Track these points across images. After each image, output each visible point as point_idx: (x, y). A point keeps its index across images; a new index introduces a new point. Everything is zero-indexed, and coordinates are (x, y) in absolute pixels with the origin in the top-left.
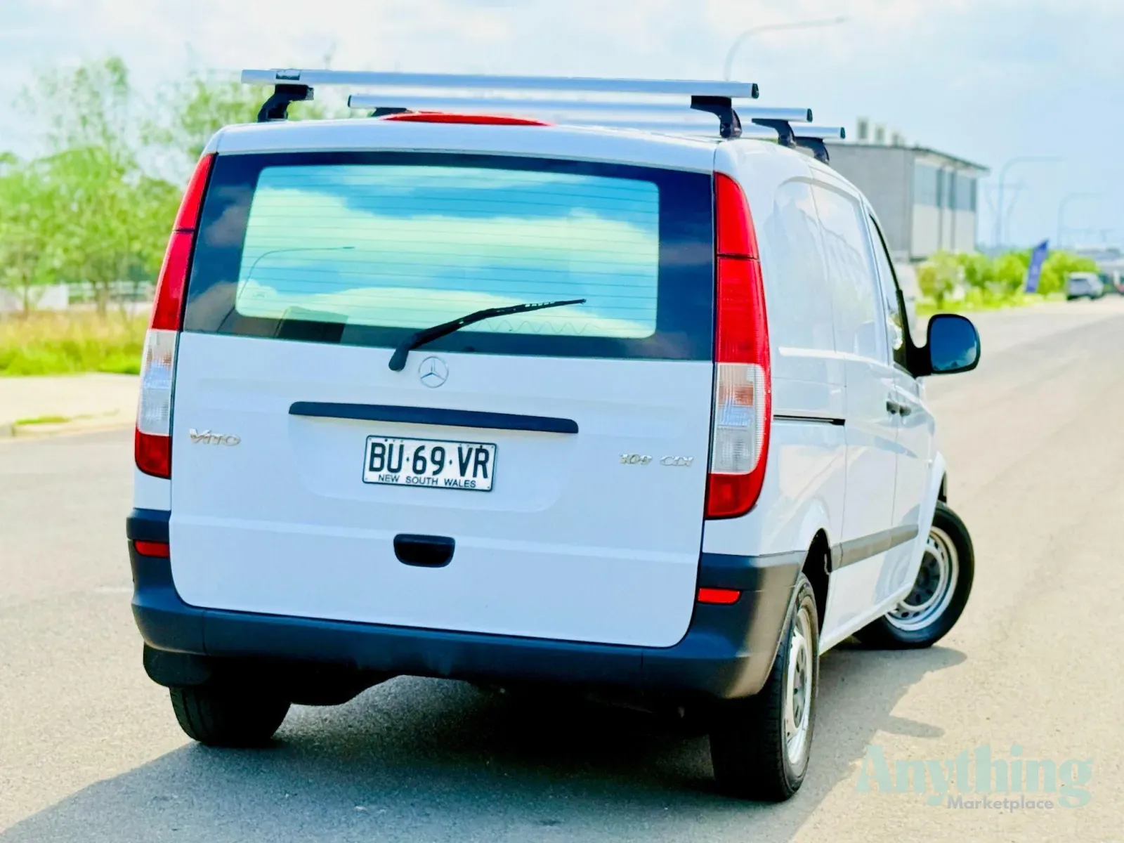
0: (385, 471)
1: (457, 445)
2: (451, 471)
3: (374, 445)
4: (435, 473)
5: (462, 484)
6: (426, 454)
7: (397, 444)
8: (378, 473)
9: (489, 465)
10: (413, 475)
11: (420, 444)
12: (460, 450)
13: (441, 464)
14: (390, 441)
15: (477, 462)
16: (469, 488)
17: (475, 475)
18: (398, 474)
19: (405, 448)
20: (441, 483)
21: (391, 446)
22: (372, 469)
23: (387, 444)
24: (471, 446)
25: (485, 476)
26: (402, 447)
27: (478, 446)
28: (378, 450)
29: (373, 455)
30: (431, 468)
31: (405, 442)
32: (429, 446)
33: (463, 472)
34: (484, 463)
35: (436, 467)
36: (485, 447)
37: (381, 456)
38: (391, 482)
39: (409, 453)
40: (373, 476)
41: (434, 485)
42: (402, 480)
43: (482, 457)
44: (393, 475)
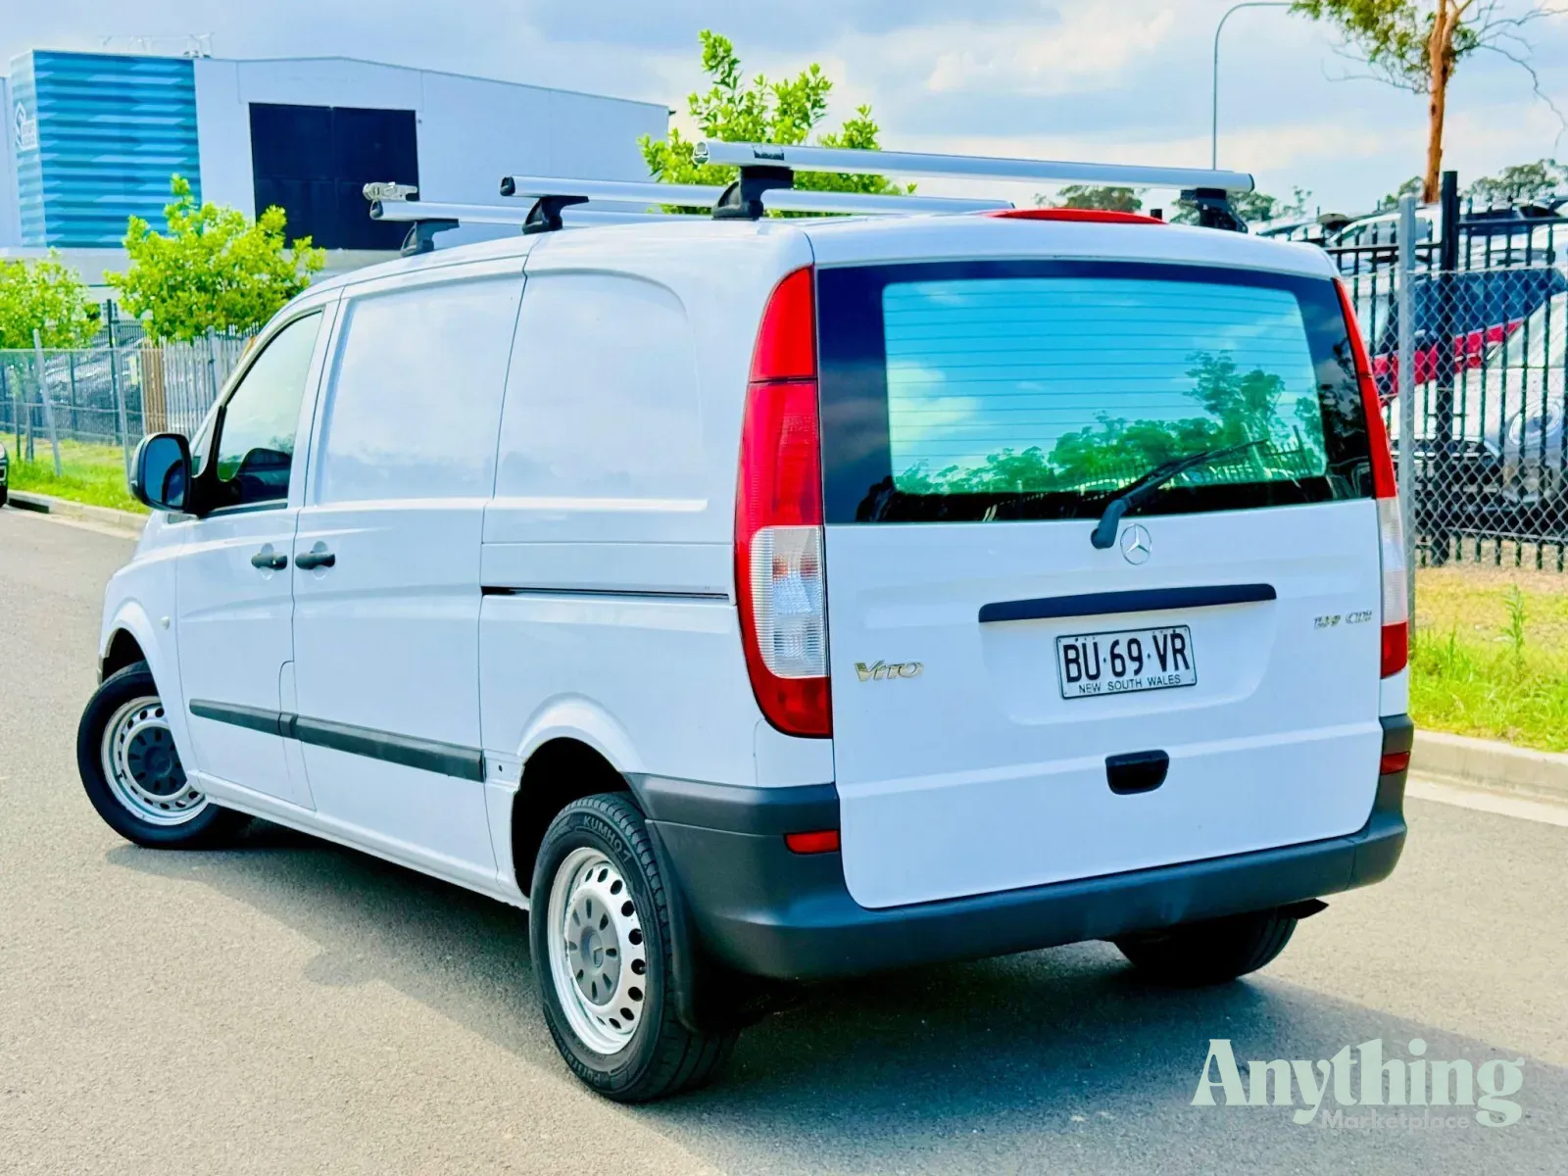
0: (1084, 680)
1: (1150, 634)
2: (1152, 666)
3: (1067, 648)
4: (1137, 672)
5: (1167, 681)
6: (1121, 650)
7: (1090, 642)
8: (1077, 684)
9: (1187, 652)
10: (1114, 679)
11: (1112, 638)
12: (1155, 638)
13: (1139, 659)
14: (1081, 640)
15: (1175, 651)
16: (1175, 685)
17: (1177, 668)
18: (1098, 681)
19: (1099, 646)
20: (1146, 685)
21: (1084, 646)
22: (1071, 679)
23: (1079, 644)
24: (1165, 632)
25: (1187, 667)
26: (1095, 645)
27: (1170, 631)
28: (1072, 654)
29: (1068, 662)
30: (1132, 666)
31: (1098, 639)
32: (1124, 639)
33: (1164, 667)
34: (1181, 651)
35: (1136, 665)
36: (1178, 631)
37: (1076, 661)
38: (1093, 693)
39: (1105, 653)
40: (1073, 689)
41: (1139, 687)
42: (1105, 689)
43: (1178, 643)
44: (1093, 682)
